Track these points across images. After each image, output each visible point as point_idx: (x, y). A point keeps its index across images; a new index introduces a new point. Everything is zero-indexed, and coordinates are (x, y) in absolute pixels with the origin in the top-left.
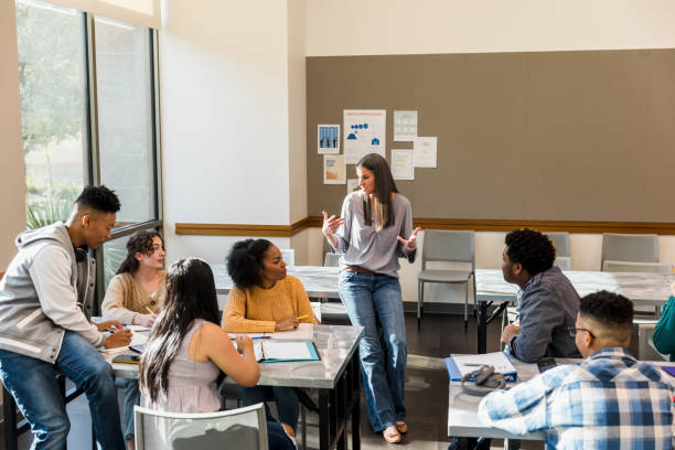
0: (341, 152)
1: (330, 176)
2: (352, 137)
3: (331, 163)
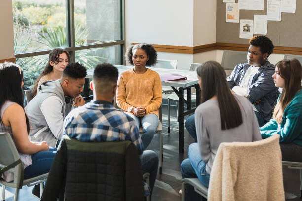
0: (237, 2)
1: (230, 17)
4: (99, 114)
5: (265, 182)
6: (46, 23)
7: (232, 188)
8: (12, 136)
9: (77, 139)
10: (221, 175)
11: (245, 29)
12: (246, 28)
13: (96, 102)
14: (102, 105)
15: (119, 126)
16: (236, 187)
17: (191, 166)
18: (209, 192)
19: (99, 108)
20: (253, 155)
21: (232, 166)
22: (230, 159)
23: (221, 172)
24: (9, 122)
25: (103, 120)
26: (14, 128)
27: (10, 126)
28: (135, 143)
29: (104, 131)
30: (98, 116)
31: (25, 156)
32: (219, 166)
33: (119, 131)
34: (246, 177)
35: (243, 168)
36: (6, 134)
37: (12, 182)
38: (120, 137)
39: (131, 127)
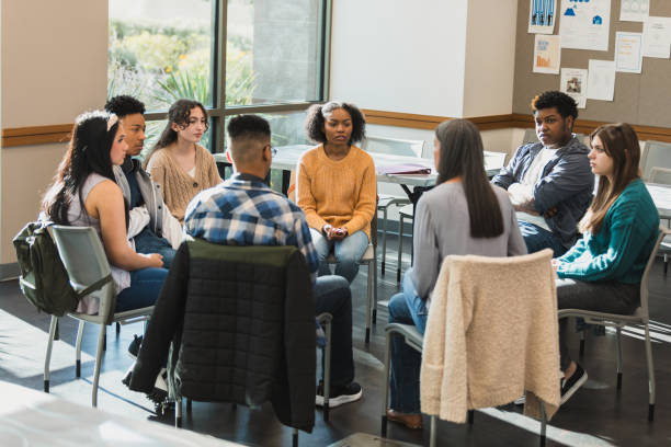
0: (556, 32)
1: (542, 63)
2: (570, 12)
3: (544, 45)
4: (243, 197)
5: (523, 327)
6: (175, 69)
7: (462, 332)
8: (100, 235)
9: (205, 239)
10: (445, 311)
11: (570, 88)
12: (573, 86)
13: (239, 178)
14: (249, 182)
15: (275, 219)
16: (470, 332)
17: (405, 304)
18: (425, 341)
19: (244, 187)
20: (500, 280)
21: (463, 295)
22: (461, 282)
23: (446, 305)
24: (97, 210)
25: (248, 206)
26: (104, 222)
27: (98, 217)
28: (304, 251)
29: (251, 225)
30: (241, 200)
31: (120, 271)
32: (442, 295)
33: (276, 226)
34: (488, 316)
35: (483, 299)
36: (89, 230)
37: (96, 314)
38: (277, 235)
39: (295, 221)
